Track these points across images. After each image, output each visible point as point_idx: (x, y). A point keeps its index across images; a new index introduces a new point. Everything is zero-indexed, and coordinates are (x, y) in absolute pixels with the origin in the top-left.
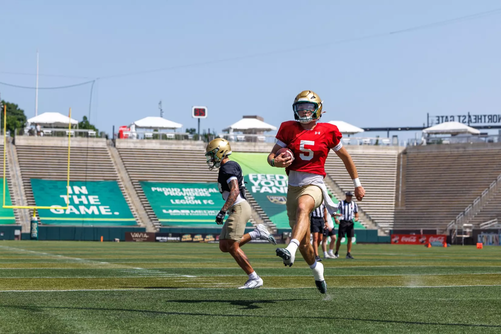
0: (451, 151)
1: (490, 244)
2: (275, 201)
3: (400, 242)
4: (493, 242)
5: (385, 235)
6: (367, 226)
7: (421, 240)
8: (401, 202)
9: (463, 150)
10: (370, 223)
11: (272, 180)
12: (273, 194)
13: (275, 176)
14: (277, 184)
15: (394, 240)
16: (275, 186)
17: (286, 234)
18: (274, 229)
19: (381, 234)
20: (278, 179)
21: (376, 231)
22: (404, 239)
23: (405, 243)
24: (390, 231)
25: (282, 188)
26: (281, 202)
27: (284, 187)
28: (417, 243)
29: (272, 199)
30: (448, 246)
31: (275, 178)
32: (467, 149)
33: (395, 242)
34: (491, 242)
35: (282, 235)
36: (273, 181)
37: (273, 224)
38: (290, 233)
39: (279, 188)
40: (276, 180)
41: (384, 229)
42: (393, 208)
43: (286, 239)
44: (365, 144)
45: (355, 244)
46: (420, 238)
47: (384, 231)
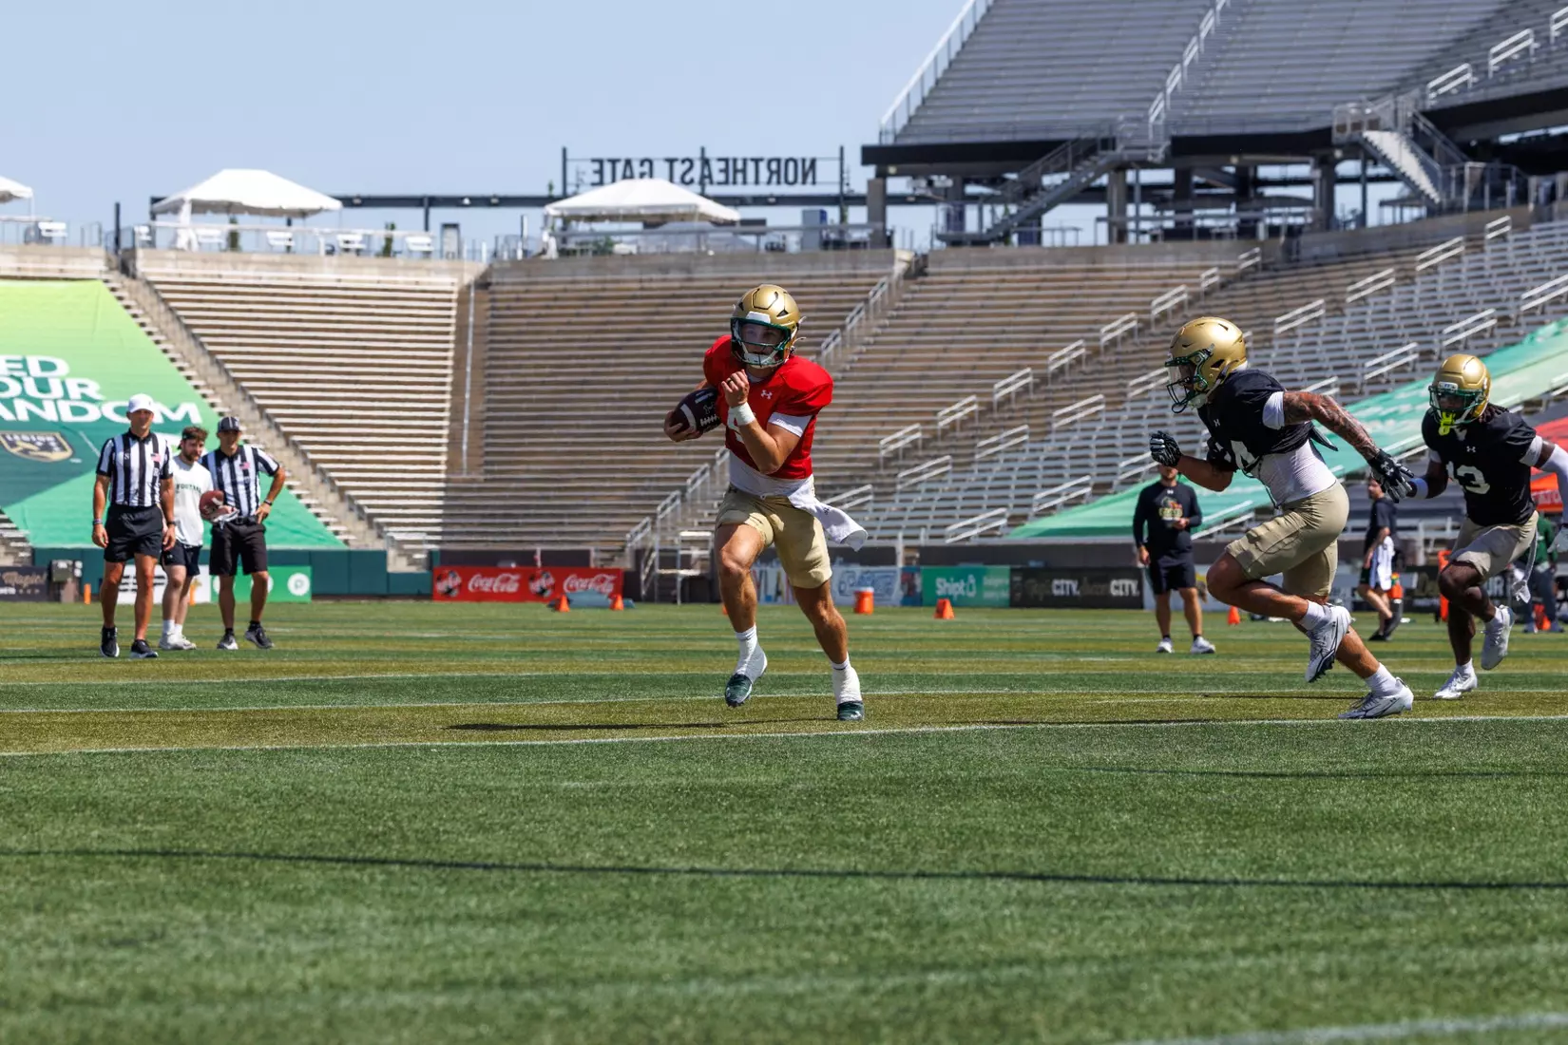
0: (641, 281)
1: (768, 599)
2: (26, 451)
3: (464, 594)
4: (779, 593)
5: (413, 569)
6: (351, 537)
7: (536, 586)
8: (469, 455)
9: (684, 275)
10: (362, 526)
11: (12, 377)
12: (17, 426)
13: (24, 362)
14: (32, 390)
15: (441, 587)
16: (24, 396)
17: (62, 565)
18: (22, 549)
19: (397, 565)
20: (36, 370)
21: (382, 556)
22: (477, 582)
23: (480, 596)
24: (430, 553)
25: (49, 405)
26: (45, 454)
27: (55, 401)
28: (523, 595)
29: (13, 444)
30: (627, 606)
31: (25, 368)
32: (696, 275)
33: (447, 595)
34: (772, 592)
35: (50, 569)
36: (19, 380)
37: (16, 529)
38: (79, 564)
39: (38, 403)
40: (29, 375)
41: (407, 547)
42: (442, 476)
43: (61, 584)
44: (347, 250)
45: (308, 599)
46: (533, 578)
47: (408, 554)
